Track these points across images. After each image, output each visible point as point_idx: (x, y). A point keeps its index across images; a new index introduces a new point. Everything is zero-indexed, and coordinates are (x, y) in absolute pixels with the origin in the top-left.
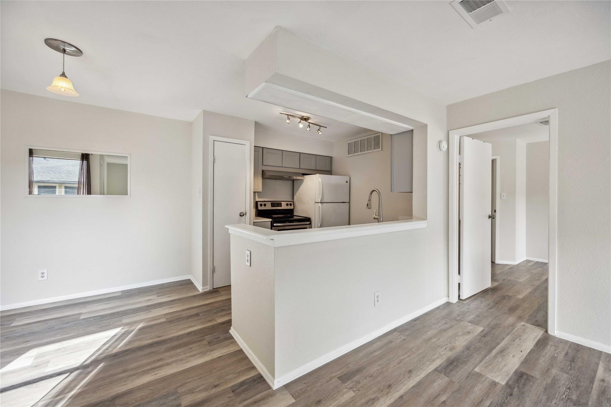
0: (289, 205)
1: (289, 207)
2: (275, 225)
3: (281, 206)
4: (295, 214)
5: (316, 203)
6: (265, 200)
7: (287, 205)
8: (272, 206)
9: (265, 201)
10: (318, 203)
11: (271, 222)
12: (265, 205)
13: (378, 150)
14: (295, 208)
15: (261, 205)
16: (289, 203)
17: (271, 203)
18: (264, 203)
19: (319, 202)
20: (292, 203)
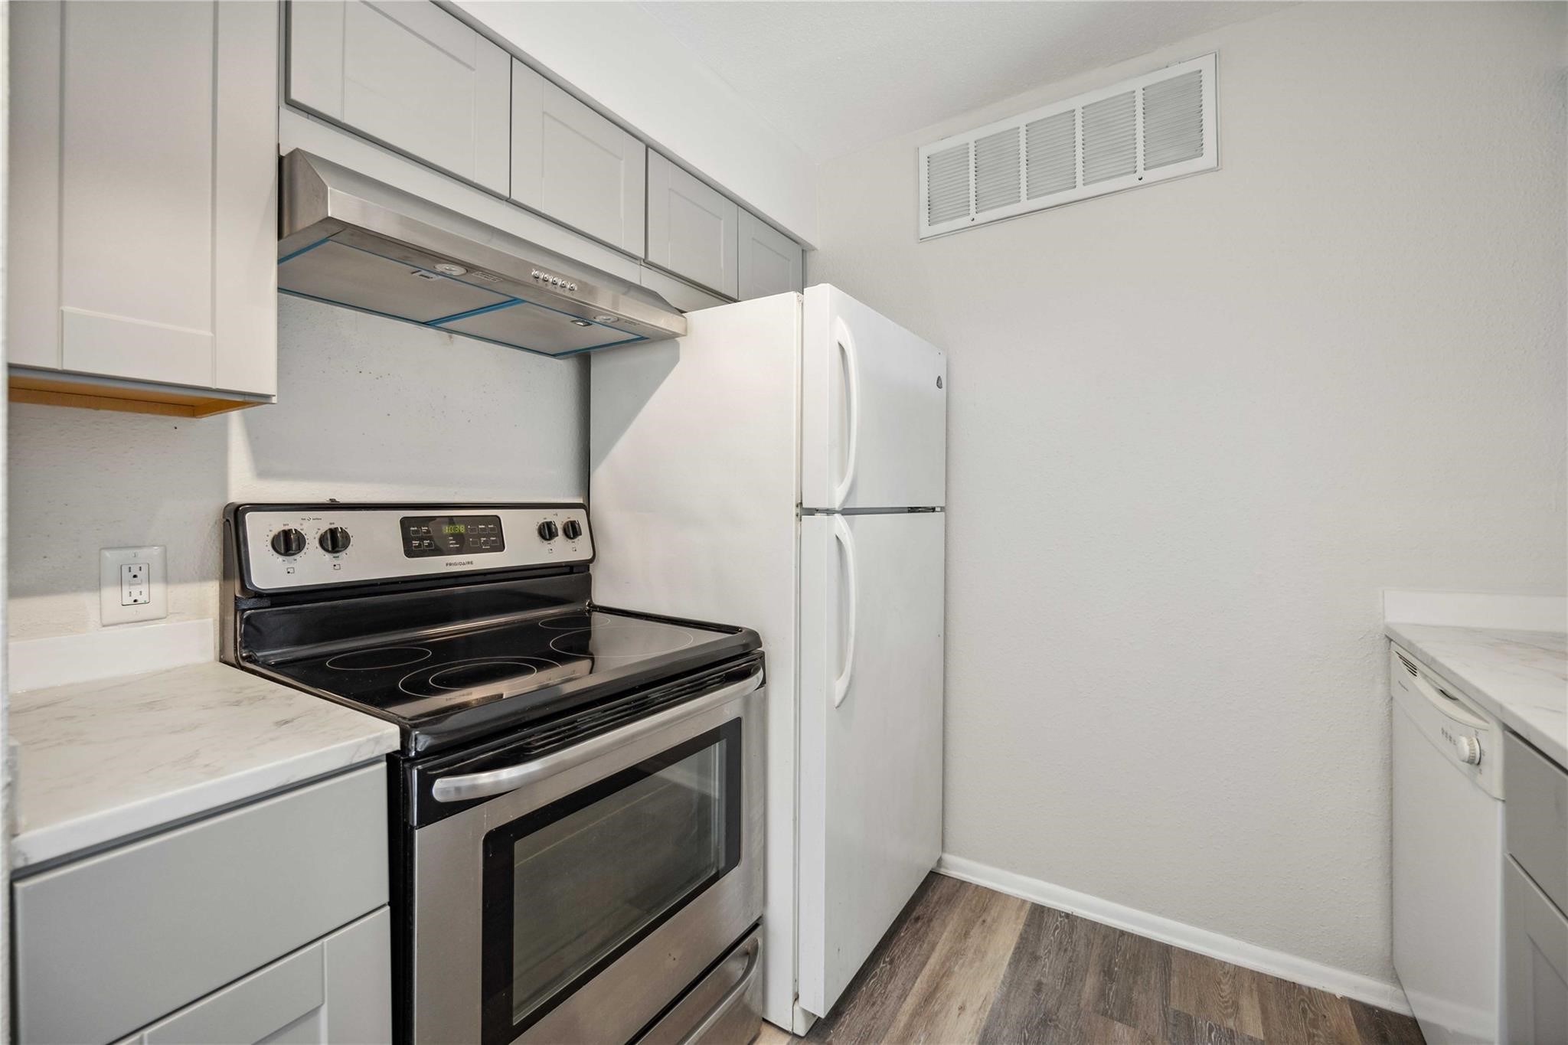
0: (560, 532)
1: (561, 551)
2: (444, 788)
3: (499, 546)
4: (601, 596)
5: (811, 512)
6: (342, 498)
7: (547, 532)
8: (410, 552)
9: (333, 506)
10: (829, 512)
11: (396, 763)
12: (334, 541)
13: (1198, 164)
14: (602, 554)
15: (287, 543)
16: (559, 518)
17: (405, 523)
18: (325, 527)
19: (837, 506)
20: (578, 516)
